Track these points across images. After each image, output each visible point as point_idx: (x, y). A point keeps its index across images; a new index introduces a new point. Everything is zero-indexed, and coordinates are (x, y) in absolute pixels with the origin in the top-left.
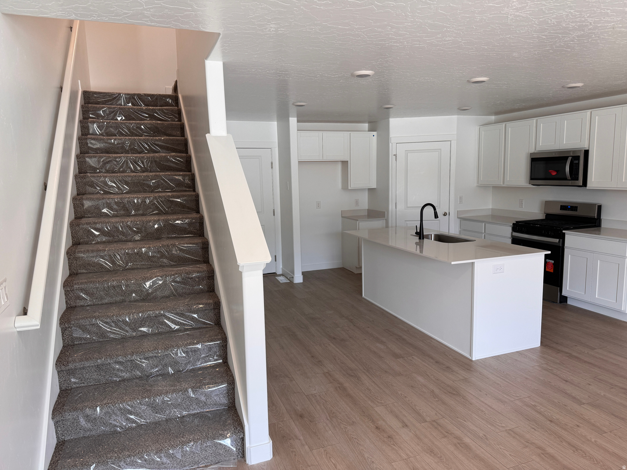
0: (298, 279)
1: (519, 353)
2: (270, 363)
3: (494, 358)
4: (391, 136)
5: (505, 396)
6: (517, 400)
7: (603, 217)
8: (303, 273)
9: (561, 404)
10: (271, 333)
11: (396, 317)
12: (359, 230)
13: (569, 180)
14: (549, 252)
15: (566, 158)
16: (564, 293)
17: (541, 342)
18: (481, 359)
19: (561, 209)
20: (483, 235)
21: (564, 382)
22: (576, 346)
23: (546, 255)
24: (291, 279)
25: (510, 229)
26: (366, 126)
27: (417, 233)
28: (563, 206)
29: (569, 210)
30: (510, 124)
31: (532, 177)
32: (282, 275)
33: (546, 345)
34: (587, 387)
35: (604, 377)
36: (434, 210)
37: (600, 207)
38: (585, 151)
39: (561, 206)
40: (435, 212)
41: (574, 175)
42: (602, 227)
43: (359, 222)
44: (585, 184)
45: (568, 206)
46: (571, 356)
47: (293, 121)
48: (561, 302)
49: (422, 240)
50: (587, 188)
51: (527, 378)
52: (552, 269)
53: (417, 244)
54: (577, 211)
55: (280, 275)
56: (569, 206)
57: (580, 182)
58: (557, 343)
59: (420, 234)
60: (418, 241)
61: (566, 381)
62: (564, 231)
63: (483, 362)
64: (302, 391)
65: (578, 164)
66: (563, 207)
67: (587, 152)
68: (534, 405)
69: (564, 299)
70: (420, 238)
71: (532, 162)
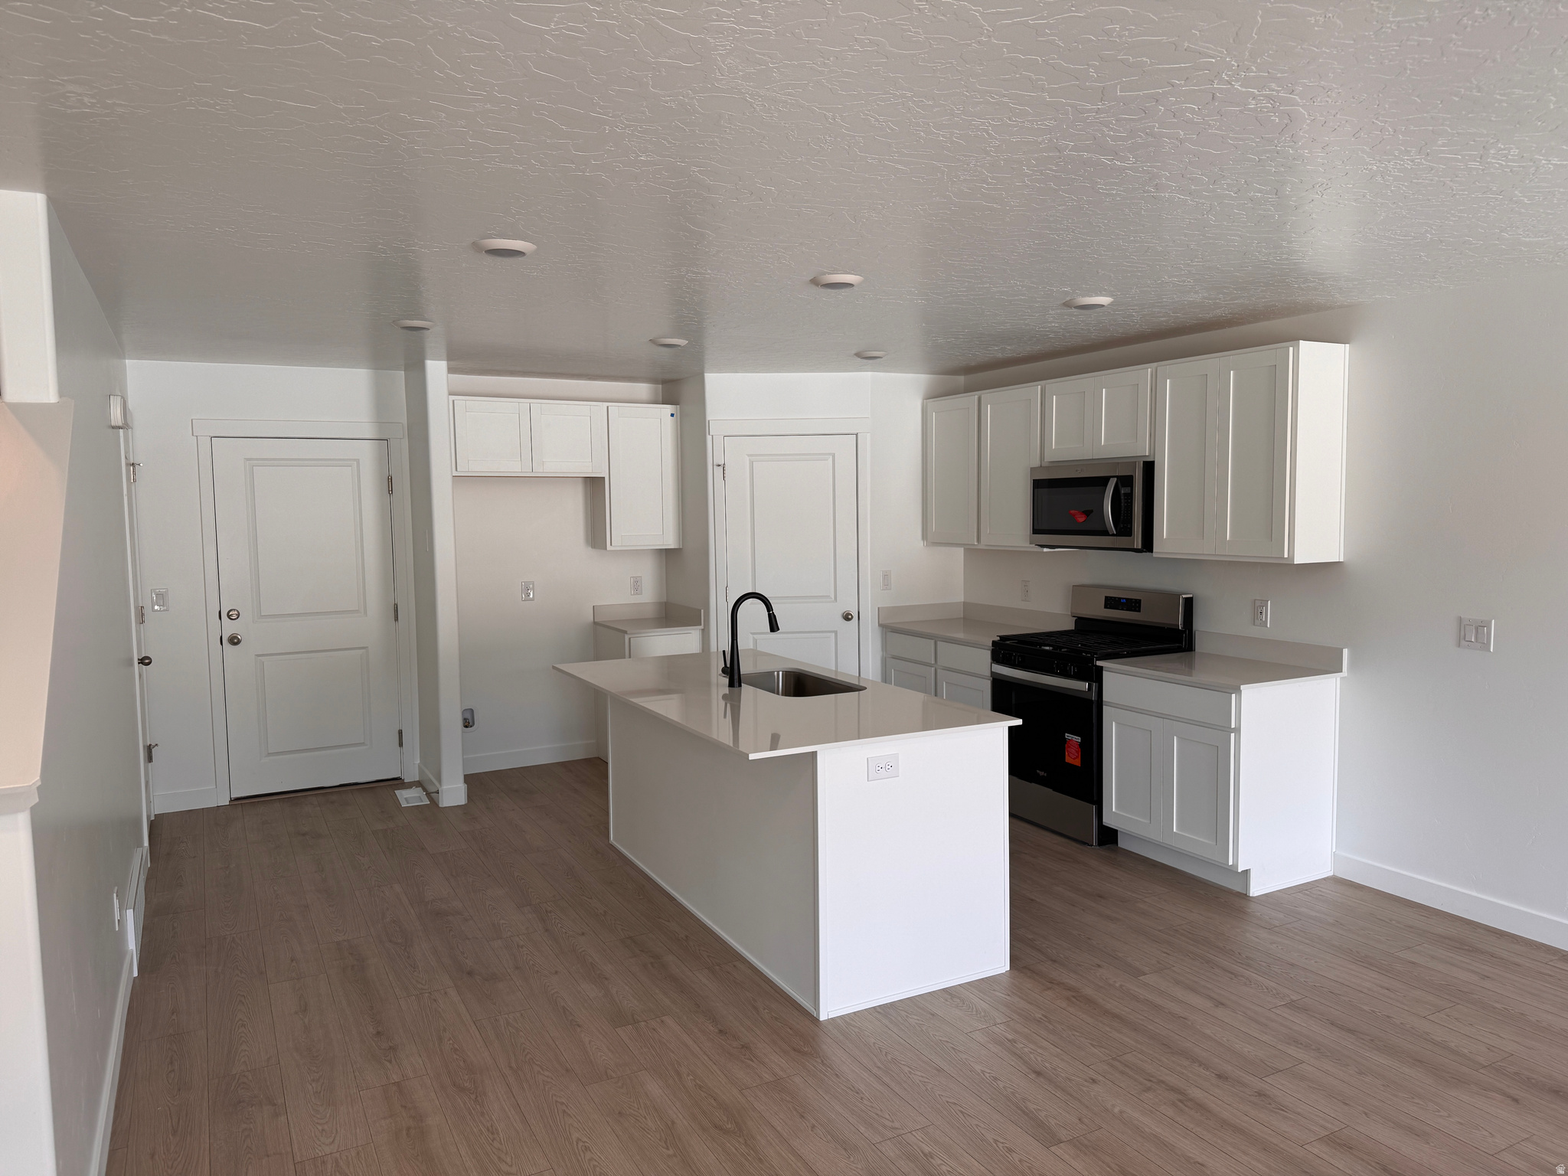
0: (453, 793)
1: (949, 993)
2: (243, 1060)
3: (880, 1010)
4: (709, 417)
5: (862, 1129)
6: (888, 1142)
7: (1199, 625)
8: (468, 779)
9: (1001, 1145)
10: (294, 964)
11: (672, 899)
12: (630, 657)
13: (1113, 535)
14: (1019, 722)
15: (1103, 481)
16: (1108, 821)
17: (1014, 959)
18: (841, 1017)
19: (1106, 607)
20: (933, 669)
21: (1033, 1076)
22: (1099, 966)
23: (1011, 729)
24: (432, 796)
25: (988, 655)
26: (643, 389)
27: (724, 671)
28: (1111, 597)
29: (1122, 609)
30: (987, 395)
31: (1035, 528)
32: (418, 784)
33: (1025, 967)
34: (1085, 1089)
35: (1140, 1056)
36: (768, 611)
37: (1189, 603)
38: (1145, 463)
39: (1106, 597)
40: (769, 615)
41: (1123, 526)
42: (1196, 650)
43: (630, 636)
44: (1148, 545)
45: (1120, 599)
46: (1075, 996)
47: (436, 369)
48: (1101, 843)
49: (736, 689)
50: (1154, 555)
51: (940, 1070)
52: (1077, 757)
53: (725, 697)
54: (1139, 611)
55: (410, 785)
56: (1123, 599)
57: (1138, 543)
58: (1055, 961)
59: (733, 673)
60: (726, 690)
61: (1038, 1073)
62: (1099, 663)
63: (847, 1023)
64: (289, 1150)
65: (1130, 496)
66: (1111, 603)
67: (1149, 468)
68: (930, 1153)
69: (1109, 837)
70: (731, 685)
71: (1036, 490)
